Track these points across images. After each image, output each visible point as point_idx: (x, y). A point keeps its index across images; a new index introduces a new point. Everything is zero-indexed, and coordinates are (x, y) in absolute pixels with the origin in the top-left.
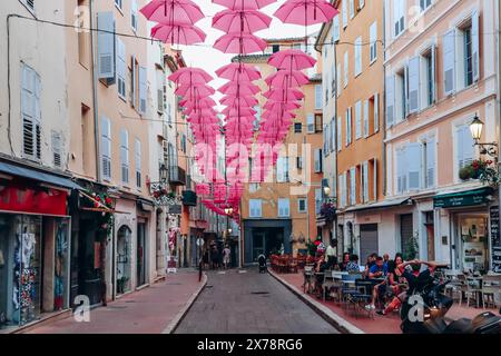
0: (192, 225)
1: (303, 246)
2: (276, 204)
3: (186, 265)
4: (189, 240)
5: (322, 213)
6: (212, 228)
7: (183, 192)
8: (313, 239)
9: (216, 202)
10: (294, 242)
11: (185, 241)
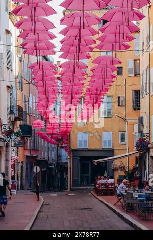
0: (28, 153)
1: (123, 173)
2: (101, 137)
3: (22, 188)
4: (24, 166)
5: (137, 146)
6: (43, 155)
7: (20, 125)
8: (131, 167)
9: (48, 134)
10: (115, 169)
11: (22, 167)
